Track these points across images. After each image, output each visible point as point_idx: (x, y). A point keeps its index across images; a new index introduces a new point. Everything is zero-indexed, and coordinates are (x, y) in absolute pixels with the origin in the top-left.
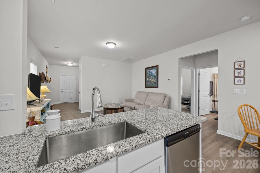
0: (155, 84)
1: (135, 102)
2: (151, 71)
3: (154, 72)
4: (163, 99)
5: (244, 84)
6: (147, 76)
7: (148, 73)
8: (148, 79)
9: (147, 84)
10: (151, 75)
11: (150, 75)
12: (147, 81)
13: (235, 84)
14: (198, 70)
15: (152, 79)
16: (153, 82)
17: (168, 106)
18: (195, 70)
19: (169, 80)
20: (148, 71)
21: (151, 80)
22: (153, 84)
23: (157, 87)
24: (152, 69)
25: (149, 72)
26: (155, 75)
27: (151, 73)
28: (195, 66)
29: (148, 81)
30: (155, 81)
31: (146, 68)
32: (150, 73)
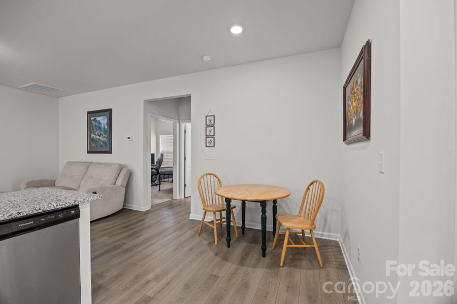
0: (106, 145)
1: (59, 185)
2: (98, 119)
3: (103, 120)
4: (116, 175)
5: (214, 146)
6: (91, 128)
7: (92, 123)
8: (92, 135)
9: (91, 146)
10: (99, 128)
11: (97, 128)
12: (90, 140)
13: (206, 146)
14: (183, 125)
15: (100, 136)
16: (103, 142)
17: (126, 188)
18: (178, 124)
19: (129, 138)
20: (92, 118)
21: (98, 137)
22: (102, 146)
23: (110, 152)
24: (100, 116)
25: (95, 120)
26: (106, 127)
27: (99, 123)
28: (179, 117)
29: (93, 140)
30: (105, 140)
31: (89, 113)
32: (97, 124)
